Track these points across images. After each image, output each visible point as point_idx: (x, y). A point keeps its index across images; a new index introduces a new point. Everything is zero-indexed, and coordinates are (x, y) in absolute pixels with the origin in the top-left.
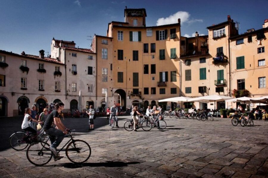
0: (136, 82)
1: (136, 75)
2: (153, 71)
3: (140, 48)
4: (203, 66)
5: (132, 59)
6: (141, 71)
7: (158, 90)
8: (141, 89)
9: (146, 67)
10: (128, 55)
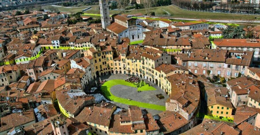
0: (101, 68)
1: (101, 66)
2: (106, 63)
3: (101, 57)
4: (120, 62)
5: (99, 61)
6: (102, 64)
7: (107, 69)
8: (103, 69)
9: (103, 63)
10: (98, 61)
